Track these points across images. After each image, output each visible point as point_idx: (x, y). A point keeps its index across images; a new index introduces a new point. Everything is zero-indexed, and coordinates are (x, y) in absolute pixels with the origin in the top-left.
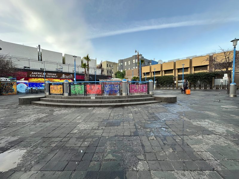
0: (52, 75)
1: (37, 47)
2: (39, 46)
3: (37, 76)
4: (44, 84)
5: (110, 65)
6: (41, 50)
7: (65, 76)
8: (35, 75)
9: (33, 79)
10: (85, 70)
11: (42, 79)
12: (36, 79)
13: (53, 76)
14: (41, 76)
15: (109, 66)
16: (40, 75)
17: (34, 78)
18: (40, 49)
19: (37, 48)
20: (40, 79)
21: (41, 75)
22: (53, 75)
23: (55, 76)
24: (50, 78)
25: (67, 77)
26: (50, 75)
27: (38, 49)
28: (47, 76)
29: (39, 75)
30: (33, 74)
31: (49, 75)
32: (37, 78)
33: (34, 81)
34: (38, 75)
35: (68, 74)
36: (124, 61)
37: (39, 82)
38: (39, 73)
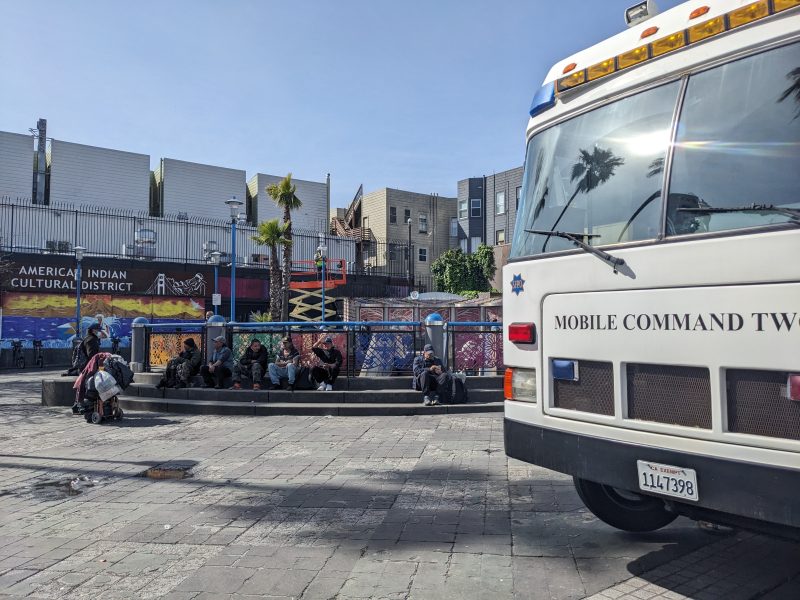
0: (107, 280)
1: (32, 130)
2: (42, 124)
3: (43, 283)
4: (67, 325)
5: (407, 213)
6: (48, 144)
7: (169, 284)
8: (34, 277)
9: (23, 297)
10: (274, 251)
11: (61, 298)
12: (35, 298)
13: (110, 286)
14: (57, 283)
15: (400, 214)
16: (54, 278)
17: (29, 292)
18: (42, 139)
19: (33, 137)
20: (52, 301)
21: (58, 277)
22: (114, 280)
23: (119, 281)
24: (100, 292)
25: (178, 287)
26: (99, 279)
27: (36, 142)
28: (86, 285)
29: (49, 278)
30: (24, 276)
31: (95, 279)
32: (43, 292)
33: (26, 311)
34: (44, 277)
35: (180, 270)
36: (490, 184)
37: (48, 314)
38: (49, 271)
